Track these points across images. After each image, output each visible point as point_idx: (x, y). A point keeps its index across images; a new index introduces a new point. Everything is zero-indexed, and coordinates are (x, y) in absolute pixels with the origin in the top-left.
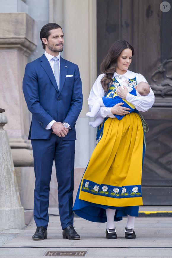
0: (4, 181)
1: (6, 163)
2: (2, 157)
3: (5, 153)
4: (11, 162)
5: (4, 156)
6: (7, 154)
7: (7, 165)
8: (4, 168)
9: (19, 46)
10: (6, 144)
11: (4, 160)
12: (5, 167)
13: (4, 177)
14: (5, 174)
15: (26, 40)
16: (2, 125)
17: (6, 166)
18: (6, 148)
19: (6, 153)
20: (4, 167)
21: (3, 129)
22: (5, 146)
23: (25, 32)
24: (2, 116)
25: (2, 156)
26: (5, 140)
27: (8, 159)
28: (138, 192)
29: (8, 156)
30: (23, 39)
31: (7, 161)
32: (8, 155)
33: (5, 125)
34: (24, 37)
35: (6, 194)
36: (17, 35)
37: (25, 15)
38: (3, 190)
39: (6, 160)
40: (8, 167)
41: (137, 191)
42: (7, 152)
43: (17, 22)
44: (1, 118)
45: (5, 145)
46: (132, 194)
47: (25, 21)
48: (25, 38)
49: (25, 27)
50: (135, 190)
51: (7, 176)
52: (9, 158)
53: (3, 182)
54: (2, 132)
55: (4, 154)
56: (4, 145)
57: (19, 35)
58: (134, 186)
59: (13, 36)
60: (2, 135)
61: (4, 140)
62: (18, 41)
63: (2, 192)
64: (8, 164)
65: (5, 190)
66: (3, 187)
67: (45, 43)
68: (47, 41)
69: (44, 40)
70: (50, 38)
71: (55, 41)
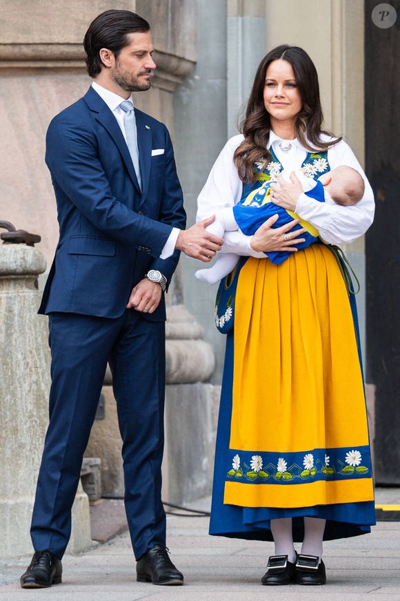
0: (28, 426)
1: (34, 378)
2: (22, 363)
3: (31, 352)
5: (29, 360)
6: (39, 355)
7: (37, 383)
8: (30, 391)
10: (35, 326)
11: (28, 370)
12: (31, 387)
13: (27, 414)
14: (30, 407)
17: (34, 387)
18: (36, 338)
19: (34, 351)
20: (28, 388)
22: (34, 333)
24: (24, 253)
25: (25, 359)
26: (33, 317)
27: (41, 367)
28: (360, 465)
29: (40, 359)
31: (37, 373)
35: (33, 459)
38: (24, 450)
39: (33, 369)
40: (39, 389)
41: (358, 463)
42: (37, 349)
44: (24, 258)
45: (33, 328)
46: (344, 470)
50: (354, 459)
51: (35, 413)
53: (24, 427)
54: (26, 294)
55: (28, 353)
56: (30, 329)
58: (350, 449)
60: (24, 304)
61: (30, 316)
63: (21, 455)
64: (41, 379)
65: (31, 450)
66: (23, 441)
67: (106, 62)
68: (112, 57)
69: (104, 54)
70: (125, 54)
71: (138, 64)
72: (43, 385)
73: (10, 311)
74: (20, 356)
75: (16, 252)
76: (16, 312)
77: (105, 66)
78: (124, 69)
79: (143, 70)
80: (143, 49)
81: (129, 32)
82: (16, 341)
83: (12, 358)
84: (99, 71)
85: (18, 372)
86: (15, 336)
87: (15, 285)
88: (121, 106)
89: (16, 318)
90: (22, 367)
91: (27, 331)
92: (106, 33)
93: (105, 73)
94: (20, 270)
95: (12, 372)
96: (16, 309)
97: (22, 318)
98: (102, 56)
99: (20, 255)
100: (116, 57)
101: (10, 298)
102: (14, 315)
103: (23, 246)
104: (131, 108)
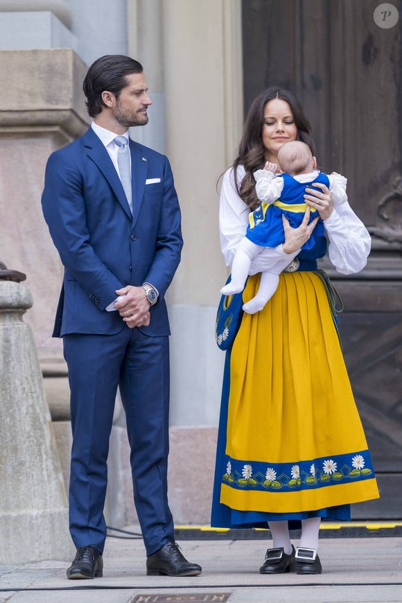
0: (26, 445)
1: (30, 401)
2: (20, 388)
3: (27, 379)
4: (43, 399)
5: (25, 386)
6: (33, 381)
7: (32, 406)
8: (27, 414)
9: (56, 129)
10: (29, 355)
11: (25, 395)
12: (28, 410)
13: (26, 435)
14: (28, 428)
15: (73, 116)
16: (20, 310)
17: (31, 410)
18: (31, 366)
19: (30, 379)
20: (25, 411)
21: (21, 320)
22: (28, 361)
23: (71, 96)
24: (18, 289)
25: (22, 384)
26: (27, 347)
27: (35, 392)
29: (34, 385)
30: (68, 114)
31: (33, 398)
32: (36, 382)
33: (27, 310)
34: (68, 106)
35: (32, 475)
36: (52, 104)
37: (70, 56)
38: (24, 468)
39: (29, 394)
40: (35, 412)
41: (362, 466)
42: (32, 376)
43: (51, 71)
44: (18, 293)
45: (27, 357)
47: (71, 69)
48: (72, 111)
49: (70, 84)
50: (358, 462)
51: (32, 434)
52: (38, 390)
53: (24, 446)
54: (20, 326)
55: (24, 379)
56: (25, 358)
57: (57, 104)
58: (354, 455)
59: (41, 105)
60: (19, 335)
61: (25, 346)
62: (53, 116)
63: (22, 471)
64: (36, 403)
65: (30, 467)
66: (23, 459)
67: (108, 103)
68: (113, 98)
69: (106, 96)
70: (125, 94)
71: (136, 102)
72: (38, 408)
73: (7, 341)
74: (18, 382)
75: (11, 287)
76: (13, 342)
77: (106, 106)
78: (124, 108)
79: (141, 107)
80: (140, 88)
82: (13, 368)
83: (10, 384)
84: (100, 111)
85: (16, 396)
86: (12, 364)
87: (10, 318)
88: (115, 142)
89: (13, 347)
90: (20, 392)
91: (23, 359)
92: (106, 77)
93: (105, 115)
94: (15, 303)
95: (10, 396)
96: (13, 339)
97: (18, 347)
98: (104, 98)
99: (15, 290)
100: (117, 97)
101: (7, 329)
102: (11, 345)
103: (13, 283)
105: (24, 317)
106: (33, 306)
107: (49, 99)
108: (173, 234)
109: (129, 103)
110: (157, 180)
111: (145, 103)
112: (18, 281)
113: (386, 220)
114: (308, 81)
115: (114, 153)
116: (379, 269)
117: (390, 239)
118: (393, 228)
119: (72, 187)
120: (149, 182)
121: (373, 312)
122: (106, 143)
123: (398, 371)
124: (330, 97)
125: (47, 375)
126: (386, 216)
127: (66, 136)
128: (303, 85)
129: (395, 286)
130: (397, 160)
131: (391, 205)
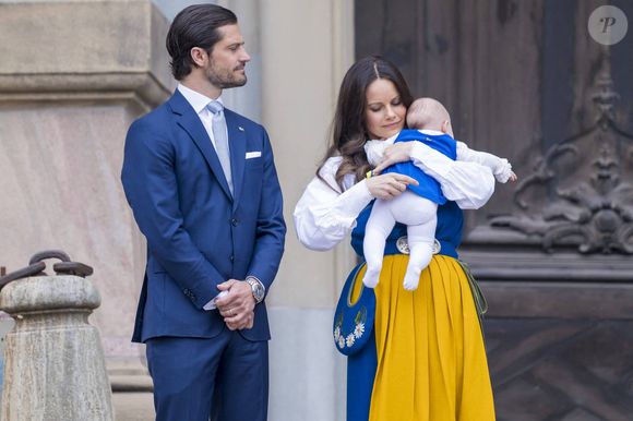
2: (84, 403)
3: (93, 392)
4: (111, 417)
5: (91, 400)
6: (100, 395)
9: (131, 95)
10: (96, 364)
11: (90, 411)
15: (151, 80)
16: (86, 310)
18: (97, 377)
19: (95, 391)
21: (87, 322)
22: (95, 371)
23: (148, 56)
24: (83, 284)
25: (86, 399)
26: (93, 354)
27: (102, 408)
29: (102, 400)
30: (144, 78)
31: (100, 414)
32: (104, 395)
33: (94, 310)
34: (145, 68)
36: (125, 65)
37: (147, 8)
39: (95, 410)
42: (99, 389)
43: (125, 27)
44: (83, 290)
45: (93, 366)
47: (148, 24)
48: (150, 74)
49: (148, 42)
52: (106, 406)
54: (85, 329)
55: (90, 392)
56: (91, 366)
57: (132, 65)
59: (114, 67)
60: (84, 339)
61: (91, 352)
62: (128, 81)
67: (199, 62)
68: (204, 56)
69: (196, 53)
70: (218, 50)
71: (232, 59)
73: (69, 346)
74: (81, 396)
75: (75, 282)
76: (76, 348)
77: (196, 65)
78: (218, 67)
79: (238, 64)
80: (236, 42)
81: (220, 26)
82: (77, 379)
83: (72, 398)
84: (189, 72)
85: (79, 413)
86: (75, 373)
87: (73, 320)
88: (208, 108)
89: (77, 355)
90: (84, 409)
91: (88, 369)
92: (195, 30)
93: (196, 75)
94: (80, 302)
95: (73, 413)
96: (76, 344)
97: (82, 354)
98: (194, 55)
99: (79, 286)
100: (209, 54)
101: (70, 333)
102: (74, 351)
103: (77, 278)
104: (220, 108)
105: (90, 318)
106: (101, 307)
107: (122, 61)
108: (276, 219)
109: (224, 59)
110: (257, 154)
111: (242, 59)
112: (83, 275)
113: (524, 209)
114: (432, 42)
115: (208, 121)
116: (516, 267)
117: (530, 231)
118: (532, 218)
119: (162, 160)
120: (249, 155)
121: (507, 318)
122: (198, 108)
123: (537, 388)
124: (458, 61)
125: (117, 389)
126: (524, 204)
127: (142, 104)
128: (427, 48)
129: (534, 288)
130: (537, 136)
131: (530, 190)
